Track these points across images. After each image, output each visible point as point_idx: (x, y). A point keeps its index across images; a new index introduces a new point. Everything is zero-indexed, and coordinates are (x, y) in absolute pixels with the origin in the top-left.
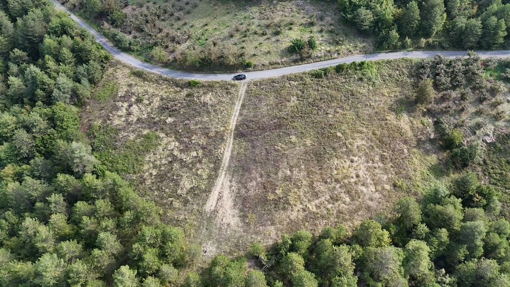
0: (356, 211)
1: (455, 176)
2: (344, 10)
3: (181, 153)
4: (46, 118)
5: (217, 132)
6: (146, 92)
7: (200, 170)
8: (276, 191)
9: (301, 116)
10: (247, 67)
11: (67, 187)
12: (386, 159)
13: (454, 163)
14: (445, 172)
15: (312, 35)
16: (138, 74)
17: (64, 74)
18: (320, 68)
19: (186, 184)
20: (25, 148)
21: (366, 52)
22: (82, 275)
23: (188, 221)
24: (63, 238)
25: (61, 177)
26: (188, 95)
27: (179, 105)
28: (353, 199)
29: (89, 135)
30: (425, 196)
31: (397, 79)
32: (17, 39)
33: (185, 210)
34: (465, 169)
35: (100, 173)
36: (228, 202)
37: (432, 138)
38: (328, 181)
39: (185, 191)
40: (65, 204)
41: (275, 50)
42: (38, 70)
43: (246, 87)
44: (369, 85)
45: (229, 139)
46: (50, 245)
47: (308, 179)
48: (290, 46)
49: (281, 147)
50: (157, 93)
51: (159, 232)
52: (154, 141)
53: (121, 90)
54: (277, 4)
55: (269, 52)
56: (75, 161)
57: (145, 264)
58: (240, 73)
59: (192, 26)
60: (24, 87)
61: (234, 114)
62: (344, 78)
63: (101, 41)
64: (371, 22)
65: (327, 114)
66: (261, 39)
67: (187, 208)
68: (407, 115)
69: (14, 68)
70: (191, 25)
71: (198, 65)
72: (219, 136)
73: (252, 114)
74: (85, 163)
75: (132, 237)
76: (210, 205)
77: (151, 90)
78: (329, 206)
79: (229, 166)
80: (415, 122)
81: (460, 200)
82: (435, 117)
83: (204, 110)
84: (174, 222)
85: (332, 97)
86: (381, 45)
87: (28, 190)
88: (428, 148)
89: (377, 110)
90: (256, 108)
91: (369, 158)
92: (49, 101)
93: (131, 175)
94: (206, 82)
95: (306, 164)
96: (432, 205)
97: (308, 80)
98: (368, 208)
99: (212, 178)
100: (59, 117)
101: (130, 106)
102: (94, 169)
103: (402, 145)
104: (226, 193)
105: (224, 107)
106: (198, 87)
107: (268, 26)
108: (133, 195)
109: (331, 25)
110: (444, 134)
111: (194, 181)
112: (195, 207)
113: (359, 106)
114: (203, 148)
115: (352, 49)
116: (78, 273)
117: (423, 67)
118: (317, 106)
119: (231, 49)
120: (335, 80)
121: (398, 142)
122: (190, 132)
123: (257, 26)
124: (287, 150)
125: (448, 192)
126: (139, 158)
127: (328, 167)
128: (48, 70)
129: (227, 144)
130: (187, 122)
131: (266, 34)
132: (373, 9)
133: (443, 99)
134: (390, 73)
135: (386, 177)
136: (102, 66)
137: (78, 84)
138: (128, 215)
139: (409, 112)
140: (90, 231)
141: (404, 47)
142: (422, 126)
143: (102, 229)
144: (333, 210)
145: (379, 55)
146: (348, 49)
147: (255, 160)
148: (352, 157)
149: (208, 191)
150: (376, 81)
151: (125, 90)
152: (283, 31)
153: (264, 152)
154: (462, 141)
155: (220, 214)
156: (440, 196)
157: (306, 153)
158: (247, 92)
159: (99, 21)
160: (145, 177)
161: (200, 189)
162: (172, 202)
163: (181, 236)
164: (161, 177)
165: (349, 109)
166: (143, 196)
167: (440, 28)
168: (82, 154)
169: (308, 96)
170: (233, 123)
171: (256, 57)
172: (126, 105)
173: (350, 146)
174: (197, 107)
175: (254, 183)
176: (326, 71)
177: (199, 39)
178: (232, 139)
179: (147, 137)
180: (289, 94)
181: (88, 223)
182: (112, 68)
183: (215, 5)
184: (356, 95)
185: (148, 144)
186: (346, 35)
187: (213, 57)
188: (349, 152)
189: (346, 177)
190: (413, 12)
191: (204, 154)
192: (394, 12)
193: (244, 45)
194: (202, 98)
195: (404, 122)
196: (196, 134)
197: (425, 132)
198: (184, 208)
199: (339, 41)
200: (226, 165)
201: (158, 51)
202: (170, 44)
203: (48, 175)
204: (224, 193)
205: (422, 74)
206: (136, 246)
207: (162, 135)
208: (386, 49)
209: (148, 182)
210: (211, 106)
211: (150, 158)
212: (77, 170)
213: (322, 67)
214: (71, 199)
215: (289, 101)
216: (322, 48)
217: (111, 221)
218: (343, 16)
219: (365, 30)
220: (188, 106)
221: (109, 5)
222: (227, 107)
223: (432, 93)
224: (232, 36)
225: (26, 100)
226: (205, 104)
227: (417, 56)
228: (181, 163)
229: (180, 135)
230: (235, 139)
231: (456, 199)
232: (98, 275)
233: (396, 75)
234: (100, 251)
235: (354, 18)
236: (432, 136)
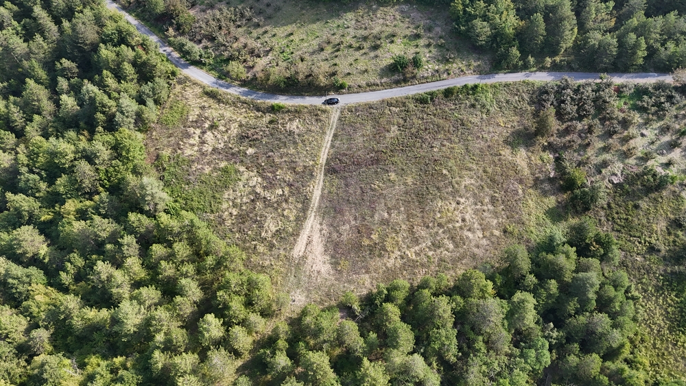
0: (460, 259)
1: (574, 221)
2: (457, 20)
3: (264, 191)
4: (110, 147)
5: (305, 167)
6: (222, 116)
7: (287, 211)
8: (372, 236)
9: (402, 150)
10: (339, 88)
11: (139, 227)
12: (498, 200)
13: (574, 206)
14: (563, 217)
15: (418, 50)
16: (212, 95)
17: (126, 94)
18: (425, 91)
19: (271, 226)
20: (87, 182)
21: (481, 72)
22: (165, 323)
23: (274, 267)
24: (137, 284)
25: (132, 217)
26: (271, 122)
27: (261, 133)
28: (457, 246)
29: (157, 167)
30: (538, 244)
31: (516, 105)
32: (65, 47)
33: (271, 255)
34: (586, 213)
35: (173, 212)
36: (318, 247)
37: (551, 176)
38: (430, 225)
39: (270, 234)
40: (138, 246)
41: (373, 68)
42: (95, 89)
43: (338, 113)
44: (482, 112)
45: (319, 175)
46: (125, 291)
47: (407, 223)
48: (391, 65)
49: (379, 186)
50: (233, 119)
51: (245, 278)
52: (233, 176)
53: (192, 113)
54: (377, 9)
55: (366, 71)
56: (146, 199)
57: (231, 312)
58: (332, 95)
59: (274, 35)
60: (79, 108)
61: (325, 145)
62: (454, 104)
63: (164, 51)
64: (488, 37)
65: (432, 147)
66: (358, 54)
67: (273, 253)
68: (525, 149)
69: (63, 83)
70: (273, 33)
71: (282, 85)
72: (307, 172)
73: (346, 146)
74: (157, 201)
75: (213, 283)
76: (299, 250)
77: (228, 114)
78: (430, 253)
79: (320, 207)
80: (533, 158)
81: (574, 249)
82: (557, 152)
83: (290, 140)
84: (259, 268)
85: (438, 126)
86: (498, 63)
87: (96, 230)
88: (546, 189)
89: (491, 144)
90: (350, 139)
91: (478, 200)
92: (111, 126)
93: (208, 214)
94: (292, 106)
95: (406, 206)
96: (544, 253)
97: (411, 106)
98: (474, 256)
99: (300, 220)
100: (125, 146)
101: (204, 133)
102: (166, 207)
103: (516, 185)
104: (316, 238)
105: (314, 137)
106: (283, 112)
107: (365, 38)
108: (213, 237)
109: (441, 37)
110: (565, 174)
111: (280, 223)
112: (282, 252)
113: (469, 138)
114: (290, 185)
115: (464, 68)
116: (160, 320)
117: (547, 92)
118: (421, 138)
119: (321, 68)
120: (442, 107)
121: (512, 181)
122: (274, 166)
123: (353, 38)
124: (385, 189)
125: (564, 240)
126: (217, 195)
127: (430, 210)
128: (107, 89)
129: (317, 181)
130: (270, 154)
131: (363, 48)
132: (492, 20)
133: (567, 131)
134: (508, 98)
135: (495, 221)
136: (168, 83)
137: (144, 107)
138: (210, 260)
139: (527, 146)
140: (169, 277)
141: (525, 67)
142: (541, 162)
143: (182, 275)
144: (434, 258)
145: (497, 76)
146: (459, 68)
147: (348, 200)
148: (458, 198)
149: (296, 234)
150: (491, 109)
151: (197, 113)
152: (383, 44)
153: (359, 191)
154: (586, 181)
155: (309, 261)
156: (555, 243)
157: (406, 193)
158: (340, 119)
159: (161, 25)
160: (224, 217)
161: (287, 232)
162: (255, 245)
163: (268, 284)
164: (242, 218)
165: (457, 141)
166: (223, 238)
167: (570, 44)
168: (154, 191)
169: (410, 125)
170: (323, 158)
171: (352, 76)
172: (198, 131)
173: (456, 186)
174: (282, 136)
175: (347, 227)
176: (432, 95)
177: (283, 52)
178: (322, 175)
179: (225, 171)
180: (389, 122)
181: (167, 269)
182: (180, 86)
183: (302, 9)
184: (467, 125)
185: (226, 179)
186: (458, 51)
187: (301, 77)
188: (455, 193)
189: (450, 221)
190: (537, 27)
191: (291, 192)
192: (515, 24)
193: (337, 61)
194: (288, 126)
195: (521, 158)
196: (282, 169)
197: (544, 170)
198: (269, 253)
199: (450, 58)
200: (316, 205)
201: (235, 68)
202: (248, 57)
203: (115, 213)
204: (314, 237)
205: (545, 101)
206: (220, 293)
207: (242, 169)
208: (505, 69)
209: (228, 223)
210: (299, 135)
211: (229, 195)
212: (148, 209)
213: (428, 90)
214: (145, 242)
215: (388, 131)
216: (430, 66)
217: (191, 266)
218: (455, 28)
219: (481, 46)
220: (272, 135)
221: (174, 6)
222: (316, 137)
223: (554, 124)
224: (322, 50)
225: (82, 124)
226: (291, 133)
227: (541, 78)
228: (265, 202)
229: (263, 169)
230: (325, 175)
231: (570, 248)
232: (180, 323)
233: (514, 101)
234: (182, 299)
235: (468, 30)
236: (552, 175)
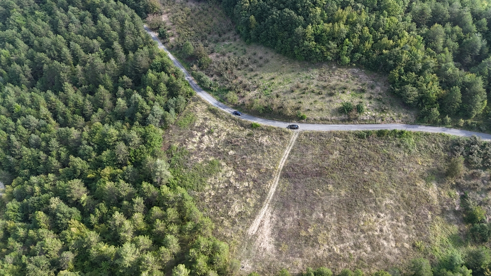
0: (375, 261)
1: (472, 248)
2: (393, 83)
3: (236, 182)
4: (140, 136)
5: (267, 170)
6: (217, 126)
7: (249, 199)
8: (309, 230)
9: (340, 169)
10: (300, 119)
11: (147, 193)
12: (410, 220)
13: (473, 236)
14: (463, 243)
15: (361, 100)
16: (213, 111)
17: (158, 103)
18: (363, 130)
19: (236, 208)
20: (121, 156)
21: (407, 122)
22: (151, 265)
23: (233, 239)
24: (138, 233)
25: (145, 185)
26: (249, 135)
27: (241, 141)
28: (373, 250)
29: (168, 153)
30: (441, 261)
31: (433, 151)
32: (127, 69)
33: (232, 230)
34: (483, 244)
35: (172, 186)
36: (267, 230)
37: (456, 209)
38: (354, 229)
39: (234, 213)
40: (144, 206)
41: (327, 108)
42: (140, 97)
43: (297, 136)
44: (405, 152)
45: (276, 177)
46: (129, 236)
47: (337, 224)
48: (340, 108)
49: (319, 193)
50: (225, 129)
51: (211, 243)
52: (217, 168)
53: (198, 121)
54: (335, 69)
55: (321, 110)
56: (156, 174)
57: (197, 266)
58: (294, 123)
59: (261, 78)
60: (127, 108)
61: (284, 156)
62: (384, 142)
63: (188, 79)
64: (416, 98)
65: (364, 171)
66: (317, 98)
67: (234, 228)
68: (436, 185)
69: (121, 91)
70: (261, 76)
71: (261, 111)
72: (268, 173)
73: (299, 160)
74: (163, 177)
75: (188, 242)
76: (253, 229)
77: (221, 126)
78: (352, 252)
79: (273, 200)
80: (442, 193)
81: (471, 271)
82: (462, 191)
83: (260, 149)
84: (222, 237)
85: (370, 157)
86: (422, 118)
87: (119, 190)
88: (451, 218)
89: (409, 176)
90: (303, 155)
91: (394, 217)
92: (144, 122)
93: (195, 192)
94: (265, 126)
95: (338, 212)
96: (445, 270)
97: (351, 139)
98: (386, 261)
99: (257, 208)
100: (150, 137)
101: (203, 135)
102: (168, 182)
103: (427, 211)
104: (267, 223)
105: (276, 149)
106: (258, 130)
107: (324, 88)
108: (195, 209)
109: (379, 94)
110: (467, 209)
111: (243, 207)
112: (240, 229)
113: (393, 169)
114: (254, 181)
115: (395, 118)
116: (147, 262)
117: (458, 145)
118: (356, 163)
119: (290, 103)
120: (375, 143)
121: (424, 207)
122: (246, 166)
123: (315, 86)
124: (323, 196)
125: (463, 262)
126: (203, 180)
127: (356, 218)
128: (147, 98)
129: (274, 181)
130: (245, 156)
131: (322, 94)
132: (419, 86)
133: (473, 176)
134: (426, 144)
135: (407, 236)
136: (186, 100)
137: (167, 113)
138: (190, 225)
139: (438, 182)
140: (160, 232)
141: (443, 124)
142: (449, 197)
143: (169, 232)
144: (354, 256)
145: (419, 127)
146: (391, 117)
147: (294, 199)
148: (379, 213)
149: (253, 217)
150: (412, 150)
151: (201, 122)
152: (336, 93)
153: (304, 194)
154: (485, 218)
155: (259, 239)
156: (455, 263)
157: (339, 201)
158: (297, 140)
159: (189, 62)
160: (205, 195)
161: (246, 215)
162: (223, 220)
163: (227, 251)
164: (217, 198)
165: (383, 170)
166: (201, 211)
167: (480, 112)
168: (162, 170)
169: (349, 152)
170: (281, 165)
171: (310, 112)
172: (199, 134)
173: (379, 203)
174: (255, 146)
175: (291, 219)
176: (368, 133)
177: (266, 90)
178: (279, 177)
179: (212, 163)
180: (333, 148)
181: (160, 225)
182: (194, 103)
183: (283, 63)
184: (392, 159)
185: (212, 169)
186: (392, 105)
187: (275, 107)
188: (377, 208)
189: (370, 229)
190: (455, 96)
191: (254, 186)
192: (438, 92)
193: (301, 100)
194: (260, 139)
195: (433, 191)
196: (250, 168)
197: (451, 203)
198: (231, 228)
199: (385, 109)
200: (271, 198)
201: (232, 96)
202: (241, 90)
203: (134, 180)
204: (265, 222)
205: (456, 151)
206: (192, 251)
207: (224, 164)
208: (426, 123)
209: (207, 200)
210: (266, 147)
211: (211, 181)
212: (156, 181)
213: (366, 130)
214: (149, 204)
215: (332, 154)
216: (369, 113)
217: (176, 227)
218: (391, 89)
219: (410, 104)
220: (248, 143)
221: (199, 51)
222: (278, 150)
223: (462, 169)
224: (293, 91)
225: (126, 118)
226: (261, 144)
227: (455, 133)
228: (235, 190)
229: (238, 167)
230: (281, 178)
231: (467, 270)
232: (160, 267)
233: (431, 147)
234: (165, 249)
235: (401, 92)
236: (457, 208)
